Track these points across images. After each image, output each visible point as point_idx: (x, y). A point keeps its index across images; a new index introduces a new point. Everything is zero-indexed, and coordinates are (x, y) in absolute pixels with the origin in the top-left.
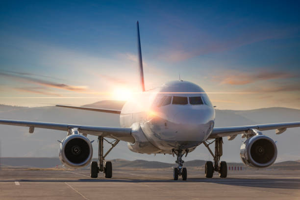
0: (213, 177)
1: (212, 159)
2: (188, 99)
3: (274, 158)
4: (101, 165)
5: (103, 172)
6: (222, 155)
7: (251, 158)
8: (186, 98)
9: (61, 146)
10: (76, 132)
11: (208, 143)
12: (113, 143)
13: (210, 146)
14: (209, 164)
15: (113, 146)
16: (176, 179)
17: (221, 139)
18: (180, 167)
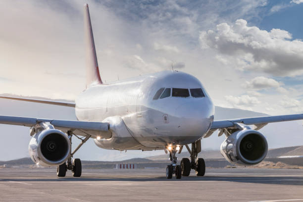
2: (189, 91)
3: (264, 155)
4: (69, 163)
5: (71, 171)
7: (240, 154)
8: (187, 90)
12: (83, 139)
16: (170, 177)
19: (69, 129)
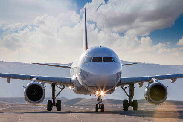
0: (128, 110)
1: (127, 98)
4: (54, 102)
5: (55, 107)
6: (133, 95)
7: (150, 97)
9: (24, 90)
10: (35, 81)
11: (124, 88)
12: (62, 88)
13: (125, 90)
14: (125, 101)
15: (62, 89)
16: (97, 112)
17: (133, 85)
18: (100, 104)
19: (53, 82)
